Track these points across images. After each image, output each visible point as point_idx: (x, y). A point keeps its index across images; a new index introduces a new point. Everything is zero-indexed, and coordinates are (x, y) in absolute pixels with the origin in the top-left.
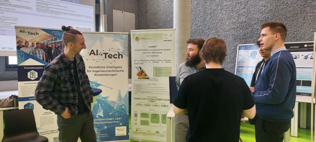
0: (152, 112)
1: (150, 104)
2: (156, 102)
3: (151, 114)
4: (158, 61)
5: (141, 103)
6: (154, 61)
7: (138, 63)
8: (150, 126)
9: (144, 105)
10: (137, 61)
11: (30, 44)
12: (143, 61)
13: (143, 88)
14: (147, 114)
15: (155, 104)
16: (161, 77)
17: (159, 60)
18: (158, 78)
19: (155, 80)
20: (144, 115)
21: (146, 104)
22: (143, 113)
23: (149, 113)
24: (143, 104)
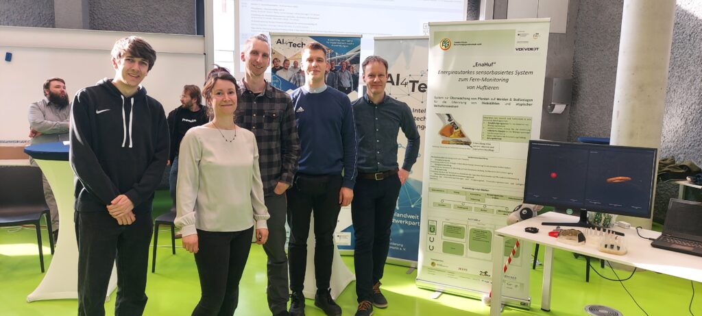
0: (474, 225)
1: (470, 205)
2: (484, 202)
3: (471, 230)
4: (496, 101)
5: (445, 202)
6: (486, 101)
7: (444, 104)
8: (467, 256)
9: (454, 208)
10: (442, 100)
11: (292, 65)
12: (457, 100)
13: (453, 166)
14: (460, 228)
15: (482, 207)
16: (501, 143)
17: (498, 99)
18: (493, 143)
19: (486, 148)
20: (452, 230)
21: (460, 204)
22: (449, 226)
23: (465, 226)
24: (453, 204)
